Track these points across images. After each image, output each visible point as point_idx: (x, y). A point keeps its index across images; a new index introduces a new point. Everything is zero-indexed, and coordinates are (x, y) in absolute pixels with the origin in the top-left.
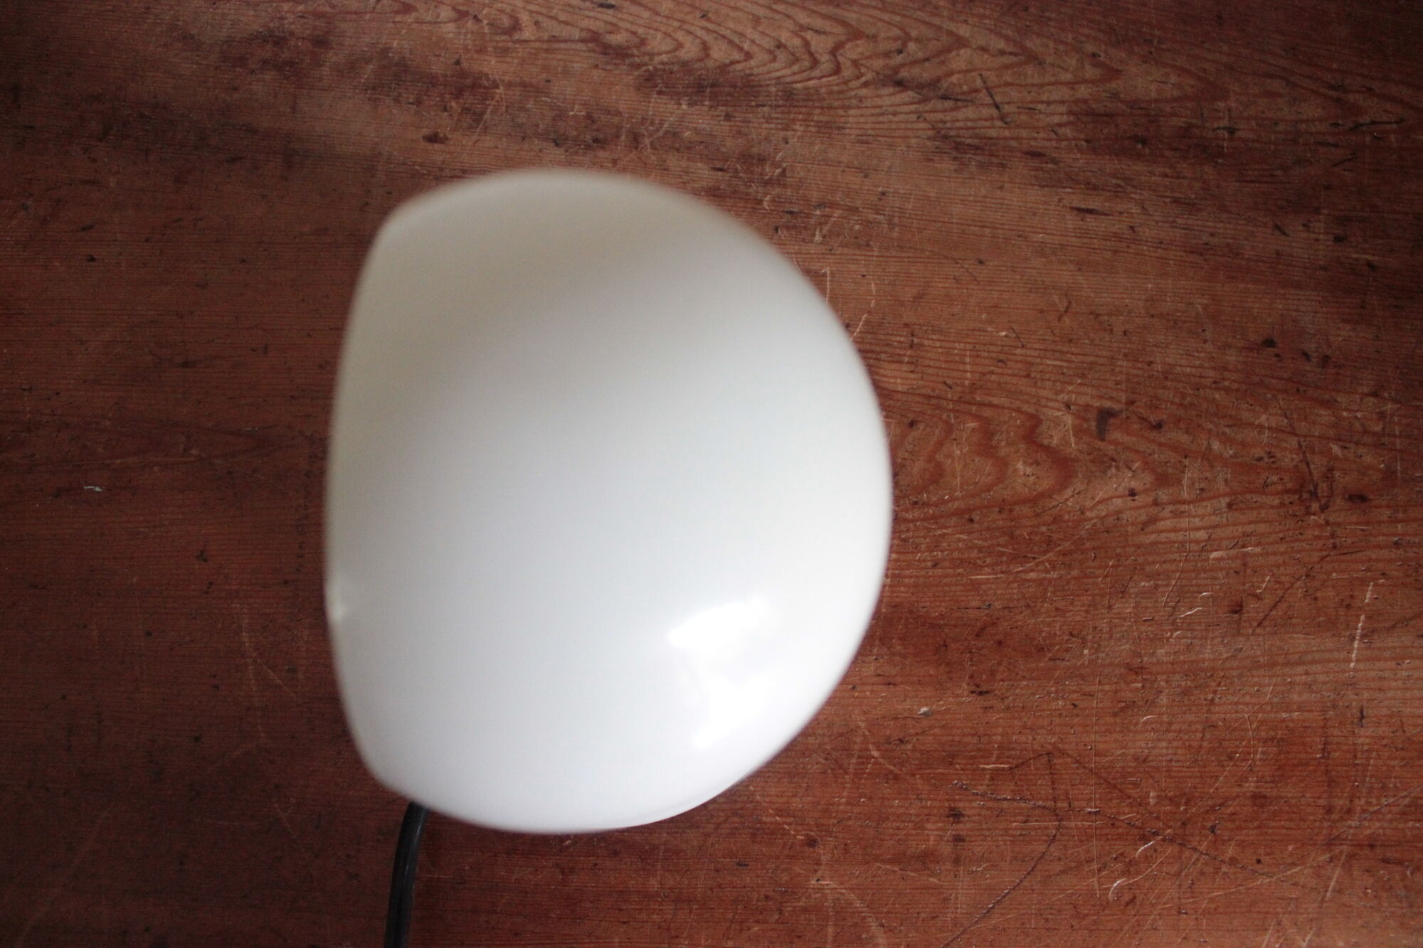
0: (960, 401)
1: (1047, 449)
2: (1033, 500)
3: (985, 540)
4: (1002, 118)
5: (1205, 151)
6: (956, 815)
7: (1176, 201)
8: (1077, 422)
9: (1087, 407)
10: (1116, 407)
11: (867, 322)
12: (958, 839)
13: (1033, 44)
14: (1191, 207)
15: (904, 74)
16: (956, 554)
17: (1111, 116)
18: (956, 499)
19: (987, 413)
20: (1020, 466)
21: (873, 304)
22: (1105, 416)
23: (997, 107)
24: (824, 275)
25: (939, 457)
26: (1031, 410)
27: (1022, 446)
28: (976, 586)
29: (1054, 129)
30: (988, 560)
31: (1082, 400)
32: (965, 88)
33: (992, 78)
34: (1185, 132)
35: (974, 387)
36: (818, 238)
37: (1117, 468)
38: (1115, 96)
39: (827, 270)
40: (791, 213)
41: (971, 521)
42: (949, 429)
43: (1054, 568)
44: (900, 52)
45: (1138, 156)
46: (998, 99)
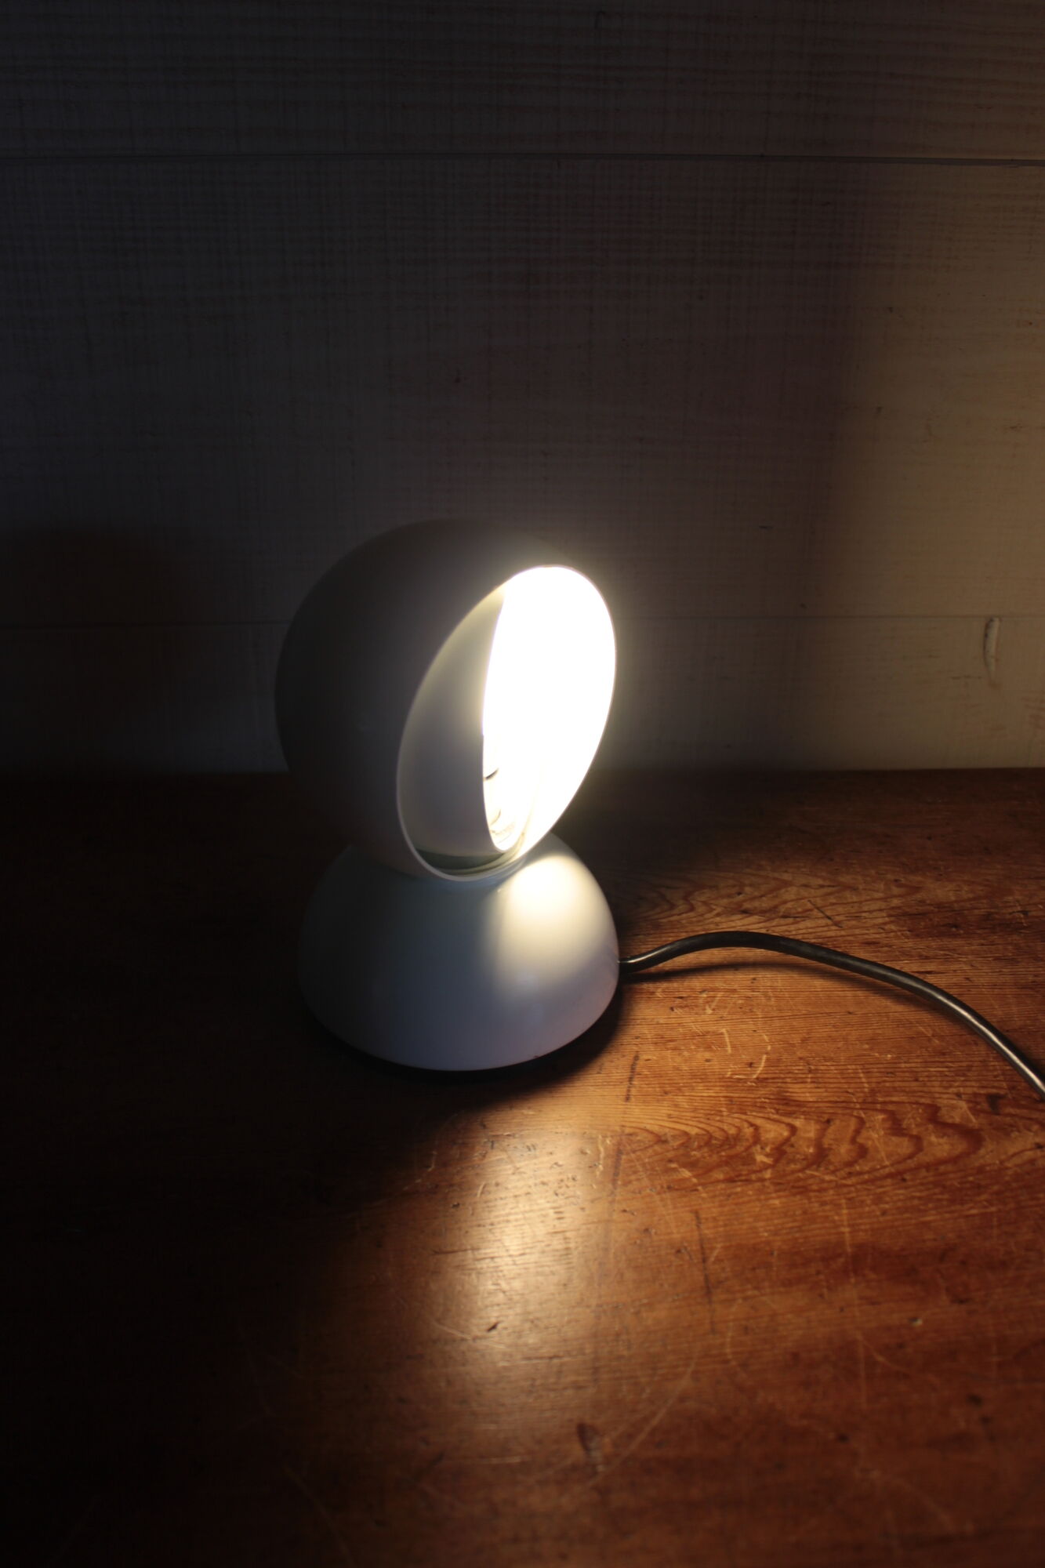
0: (864, 1102)
1: (953, 1126)
2: (954, 1160)
3: (921, 1191)
4: (836, 924)
5: (1009, 927)
6: (975, 1400)
7: (997, 959)
8: (971, 1105)
9: (975, 1095)
10: (1002, 1092)
11: (768, 1060)
12: (985, 1420)
13: (846, 879)
14: (1013, 961)
15: (747, 906)
16: (900, 1204)
17: (923, 914)
18: (885, 1167)
19: (890, 1107)
20: (933, 1139)
21: (769, 1048)
22: (994, 1100)
23: (829, 918)
24: (722, 1034)
25: (860, 1140)
26: (928, 1101)
27: (931, 1126)
28: (926, 1224)
29: (881, 926)
30: (930, 1205)
31: (969, 1090)
32: (800, 910)
33: (819, 902)
34: (988, 917)
35: (873, 1092)
36: (709, 1011)
37: (1019, 1131)
38: (922, 902)
39: (724, 1030)
40: (681, 998)
41: (904, 1180)
42: (861, 1122)
43: (992, 1205)
44: (739, 894)
45: (955, 936)
46: (828, 913)
